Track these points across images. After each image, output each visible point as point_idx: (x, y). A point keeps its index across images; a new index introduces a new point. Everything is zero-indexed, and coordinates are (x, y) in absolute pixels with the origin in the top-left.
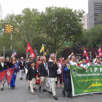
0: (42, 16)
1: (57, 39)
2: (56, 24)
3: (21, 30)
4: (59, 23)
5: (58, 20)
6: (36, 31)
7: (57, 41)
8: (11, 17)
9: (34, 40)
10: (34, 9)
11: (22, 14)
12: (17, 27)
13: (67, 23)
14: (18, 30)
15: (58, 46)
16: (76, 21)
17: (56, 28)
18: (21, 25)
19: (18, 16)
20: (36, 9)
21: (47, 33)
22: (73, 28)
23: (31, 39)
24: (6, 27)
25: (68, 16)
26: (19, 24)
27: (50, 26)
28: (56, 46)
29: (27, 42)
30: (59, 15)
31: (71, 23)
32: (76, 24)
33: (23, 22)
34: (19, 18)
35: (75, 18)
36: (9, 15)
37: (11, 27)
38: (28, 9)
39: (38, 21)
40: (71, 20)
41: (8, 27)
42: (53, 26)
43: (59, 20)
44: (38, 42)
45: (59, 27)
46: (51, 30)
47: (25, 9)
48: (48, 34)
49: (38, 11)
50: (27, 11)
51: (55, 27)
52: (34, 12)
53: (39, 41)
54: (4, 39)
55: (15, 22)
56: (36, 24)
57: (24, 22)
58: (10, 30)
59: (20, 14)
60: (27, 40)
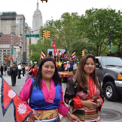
0: (82, 19)
1: (99, 43)
2: (98, 27)
3: (60, 36)
4: (101, 26)
5: (100, 23)
6: (76, 35)
7: (99, 45)
8: (51, 23)
9: (74, 46)
10: (73, 13)
12: (57, 33)
13: (109, 25)
14: (58, 36)
15: (100, 51)
16: (120, 23)
17: (98, 31)
18: (60, 31)
19: (57, 21)
20: (76, 13)
21: (88, 38)
22: (117, 30)
24: (44, 33)
25: (111, 18)
26: (59, 29)
27: (91, 29)
28: (98, 51)
29: (67, 48)
30: (100, 17)
31: (114, 25)
32: (119, 25)
33: (62, 27)
34: (58, 23)
35: (118, 19)
36: (49, 22)
37: (49, 33)
38: (67, 14)
39: (78, 25)
40: (114, 22)
41: (45, 32)
42: (95, 29)
43: (101, 22)
44: (78, 48)
45: (101, 30)
46: (92, 34)
47: (64, 14)
49: (78, 14)
50: (66, 16)
51: (96, 30)
52: (73, 16)
54: (44, 46)
55: (54, 28)
56: (75, 29)
57: (64, 27)
58: (48, 36)
59: (60, 20)
60: (67, 46)
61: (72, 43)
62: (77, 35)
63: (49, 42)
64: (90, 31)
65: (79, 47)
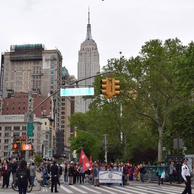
0: (191, 52)
3: (141, 93)
6: (178, 90)
8: (119, 64)
9: (174, 115)
10: (170, 40)
11: (141, 56)
14: (135, 93)
18: (140, 83)
19: (132, 60)
20: (175, 39)
23: (166, 112)
24: (105, 83)
26: (137, 79)
29: (157, 121)
33: (145, 74)
34: (134, 65)
36: (114, 62)
37: (116, 84)
38: (155, 43)
39: (182, 65)
41: (107, 83)
44: (185, 120)
47: (148, 44)
49: (180, 43)
50: (153, 47)
52: (169, 46)
53: (188, 115)
54: (105, 117)
55: (126, 76)
56: (176, 75)
57: (147, 73)
58: (114, 90)
59: (138, 57)
60: (156, 115)
61: (171, 109)
62: (180, 89)
63: (115, 108)
65: (188, 117)
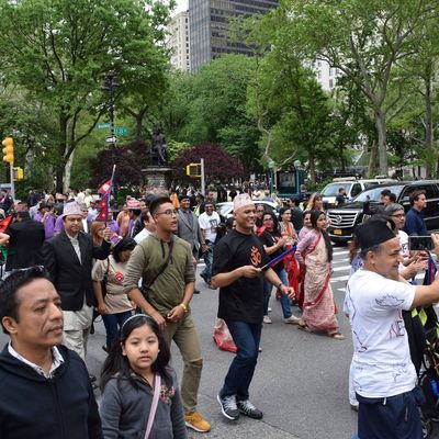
1: (69, 108)
2: (63, 45)
4: (75, 44)
5: (71, 30)
7: (69, 116)
13: (107, 44)
15: (73, 138)
16: (142, 38)
17: (64, 60)
21: (23, 83)
22: (131, 63)
25: (111, 15)
27: (37, 52)
28: (64, 137)
30: (73, 7)
31: (123, 45)
32: (142, 47)
35: (138, 23)
40: (124, 33)
42: (51, 53)
43: (75, 27)
45: (74, 58)
46: (41, 70)
48: (30, 88)
51: (57, 57)
64: (32, 59)
